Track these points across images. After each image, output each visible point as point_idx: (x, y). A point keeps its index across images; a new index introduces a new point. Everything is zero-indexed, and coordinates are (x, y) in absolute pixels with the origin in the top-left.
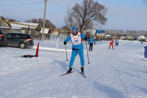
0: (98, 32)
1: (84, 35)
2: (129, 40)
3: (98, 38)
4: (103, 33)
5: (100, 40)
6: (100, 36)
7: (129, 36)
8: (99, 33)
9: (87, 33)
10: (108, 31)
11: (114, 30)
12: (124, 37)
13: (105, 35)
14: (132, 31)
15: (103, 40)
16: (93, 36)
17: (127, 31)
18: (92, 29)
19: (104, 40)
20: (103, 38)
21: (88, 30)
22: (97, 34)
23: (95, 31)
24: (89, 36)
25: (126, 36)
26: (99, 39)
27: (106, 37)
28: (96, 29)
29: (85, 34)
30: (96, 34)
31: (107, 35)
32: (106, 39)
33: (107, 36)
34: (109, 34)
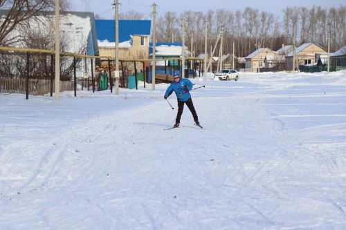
0: (102, 29)
1: (17, 53)
2: (303, 69)
3: (110, 68)
4: (136, 38)
5: (124, 82)
6: (121, 55)
7: (303, 42)
8: (112, 40)
9: (35, 40)
10: (169, 19)
11: (205, 13)
12: (271, 56)
13: (151, 50)
14: (321, 14)
15: (141, 83)
16: (77, 60)
17: (291, 15)
18: (63, 13)
19: (147, 79)
20: (140, 67)
21: (38, 25)
22: (100, 44)
23: (86, 25)
24: (48, 60)
25: (285, 48)
26: (117, 74)
27: (162, 63)
28: (90, 14)
29: (21, 46)
30: (92, 48)
31: (164, 50)
32: (163, 75)
33: (164, 57)
34: (178, 44)
